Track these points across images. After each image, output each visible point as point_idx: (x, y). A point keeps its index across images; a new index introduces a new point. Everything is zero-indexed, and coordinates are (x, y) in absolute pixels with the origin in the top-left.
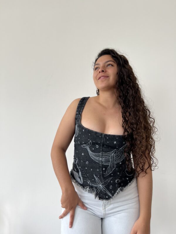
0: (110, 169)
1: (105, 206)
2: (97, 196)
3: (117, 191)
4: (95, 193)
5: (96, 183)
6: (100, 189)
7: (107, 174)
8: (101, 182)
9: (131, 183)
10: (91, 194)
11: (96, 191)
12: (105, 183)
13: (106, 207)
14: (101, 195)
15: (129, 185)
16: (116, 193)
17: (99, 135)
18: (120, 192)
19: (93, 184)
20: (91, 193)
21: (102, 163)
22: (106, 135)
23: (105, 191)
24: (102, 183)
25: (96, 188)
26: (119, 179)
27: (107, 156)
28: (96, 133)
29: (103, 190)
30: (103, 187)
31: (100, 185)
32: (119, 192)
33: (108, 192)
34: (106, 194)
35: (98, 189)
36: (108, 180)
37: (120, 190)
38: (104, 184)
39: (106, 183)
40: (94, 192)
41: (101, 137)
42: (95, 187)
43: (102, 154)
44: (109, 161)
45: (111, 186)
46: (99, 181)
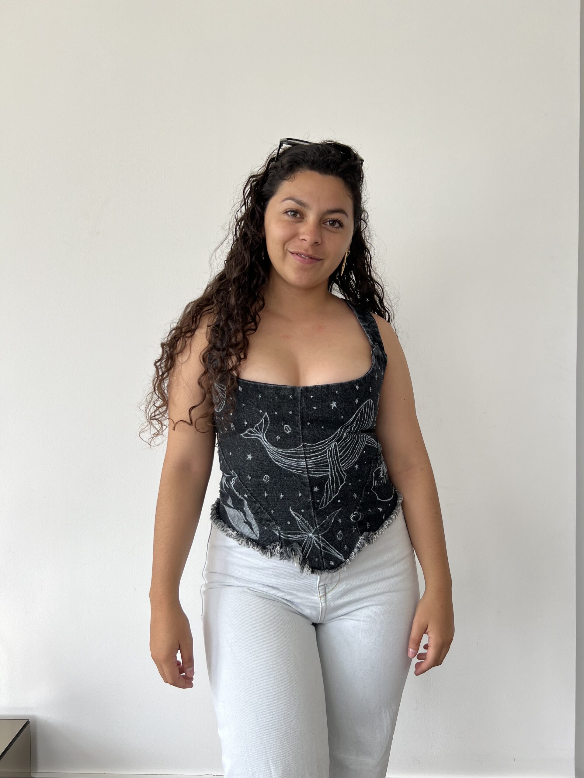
0: (333, 485)
1: (325, 589)
2: (306, 566)
3: (358, 545)
4: (298, 557)
5: (299, 530)
6: (310, 546)
7: (325, 501)
8: (312, 525)
9: (391, 519)
10: (289, 560)
11: (302, 552)
12: (322, 526)
13: (327, 591)
14: (316, 560)
15: (385, 526)
16: (356, 550)
17: (285, 393)
18: (366, 545)
19: (290, 534)
20: (289, 557)
21: (308, 473)
22: (307, 389)
23: (324, 548)
24: (313, 528)
25: (300, 543)
26: (359, 511)
27: (319, 451)
28: (278, 388)
29: (318, 547)
30: (318, 538)
31: (311, 535)
32: (363, 545)
33: (332, 551)
34: (329, 557)
35: (307, 546)
36: (330, 518)
37: (364, 539)
38: (320, 530)
39: (325, 526)
40: (296, 554)
41: (294, 398)
42: (295, 541)
43: (304, 450)
44: (327, 466)
45: (340, 532)
46: (306, 524)
